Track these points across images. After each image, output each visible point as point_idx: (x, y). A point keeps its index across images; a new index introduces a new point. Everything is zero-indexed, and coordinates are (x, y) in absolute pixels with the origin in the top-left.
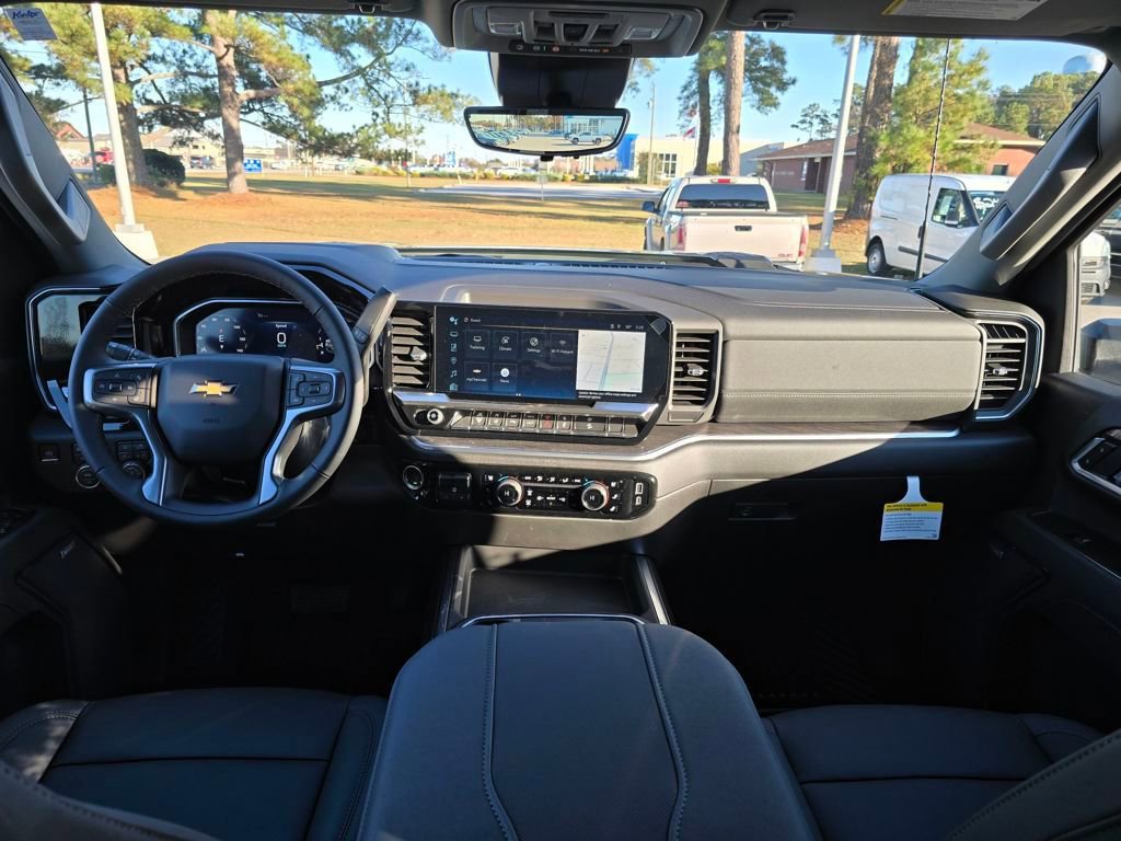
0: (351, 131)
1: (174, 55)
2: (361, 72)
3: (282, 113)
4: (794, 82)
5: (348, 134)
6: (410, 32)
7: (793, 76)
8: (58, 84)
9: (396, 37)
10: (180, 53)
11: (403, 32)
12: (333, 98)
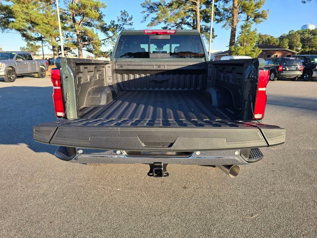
0: (108, 51)
1: (66, 34)
2: (110, 37)
3: (91, 47)
4: (217, 36)
5: (107, 52)
6: (122, 27)
7: (216, 35)
8: (38, 42)
9: (119, 29)
10: (67, 34)
11: (120, 28)
12: (103, 44)
